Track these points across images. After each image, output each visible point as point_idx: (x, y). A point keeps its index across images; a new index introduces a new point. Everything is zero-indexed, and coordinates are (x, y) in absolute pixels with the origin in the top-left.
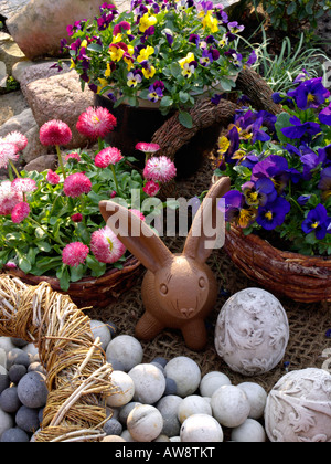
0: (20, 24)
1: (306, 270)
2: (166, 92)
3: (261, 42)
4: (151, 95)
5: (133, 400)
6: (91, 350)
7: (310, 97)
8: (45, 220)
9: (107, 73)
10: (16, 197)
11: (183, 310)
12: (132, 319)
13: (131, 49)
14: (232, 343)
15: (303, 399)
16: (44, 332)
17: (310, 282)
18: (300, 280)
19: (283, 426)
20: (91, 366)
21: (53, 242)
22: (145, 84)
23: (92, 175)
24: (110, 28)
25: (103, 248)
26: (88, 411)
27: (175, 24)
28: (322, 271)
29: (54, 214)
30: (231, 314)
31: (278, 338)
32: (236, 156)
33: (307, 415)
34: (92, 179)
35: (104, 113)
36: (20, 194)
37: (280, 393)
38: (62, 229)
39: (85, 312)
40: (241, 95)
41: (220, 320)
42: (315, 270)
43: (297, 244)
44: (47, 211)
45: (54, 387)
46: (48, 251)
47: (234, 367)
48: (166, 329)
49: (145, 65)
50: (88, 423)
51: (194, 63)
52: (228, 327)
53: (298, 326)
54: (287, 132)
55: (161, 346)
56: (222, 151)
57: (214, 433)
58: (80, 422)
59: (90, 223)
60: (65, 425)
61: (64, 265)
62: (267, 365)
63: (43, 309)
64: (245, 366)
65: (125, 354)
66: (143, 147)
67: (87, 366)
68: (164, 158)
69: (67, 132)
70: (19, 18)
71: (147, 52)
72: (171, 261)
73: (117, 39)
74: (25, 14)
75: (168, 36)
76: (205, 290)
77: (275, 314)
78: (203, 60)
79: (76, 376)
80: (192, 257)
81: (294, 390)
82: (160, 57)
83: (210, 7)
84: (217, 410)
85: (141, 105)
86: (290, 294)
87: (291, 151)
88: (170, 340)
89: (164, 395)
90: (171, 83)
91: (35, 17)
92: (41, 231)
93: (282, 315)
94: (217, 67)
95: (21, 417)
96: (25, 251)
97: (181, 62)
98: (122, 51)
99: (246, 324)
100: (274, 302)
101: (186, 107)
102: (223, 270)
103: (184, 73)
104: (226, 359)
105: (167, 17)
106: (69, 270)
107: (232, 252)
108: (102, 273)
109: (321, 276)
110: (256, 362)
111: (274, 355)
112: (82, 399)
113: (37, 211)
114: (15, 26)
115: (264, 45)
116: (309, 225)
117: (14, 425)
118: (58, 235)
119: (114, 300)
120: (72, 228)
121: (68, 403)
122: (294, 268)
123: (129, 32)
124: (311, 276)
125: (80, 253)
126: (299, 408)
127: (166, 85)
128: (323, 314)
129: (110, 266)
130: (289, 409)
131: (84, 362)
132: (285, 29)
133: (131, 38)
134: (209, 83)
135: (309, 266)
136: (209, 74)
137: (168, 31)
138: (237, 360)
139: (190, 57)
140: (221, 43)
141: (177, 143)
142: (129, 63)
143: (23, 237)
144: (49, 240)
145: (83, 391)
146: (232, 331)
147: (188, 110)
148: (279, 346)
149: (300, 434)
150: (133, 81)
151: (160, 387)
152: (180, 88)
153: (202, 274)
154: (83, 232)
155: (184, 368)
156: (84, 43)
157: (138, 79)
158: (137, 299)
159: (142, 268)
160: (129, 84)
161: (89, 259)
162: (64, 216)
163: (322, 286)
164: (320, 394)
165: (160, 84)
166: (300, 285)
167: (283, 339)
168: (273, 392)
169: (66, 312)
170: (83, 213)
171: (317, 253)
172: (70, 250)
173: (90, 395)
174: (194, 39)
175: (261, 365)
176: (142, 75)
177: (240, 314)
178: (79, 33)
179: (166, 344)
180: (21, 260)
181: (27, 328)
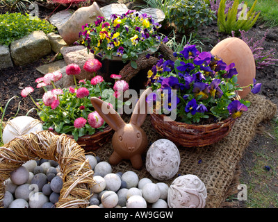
0: (64, 29)
1: (188, 130)
2: (125, 52)
3: (173, 37)
4: (118, 54)
5: (105, 190)
6: (84, 163)
7: (190, 53)
8: (67, 109)
9: (99, 45)
10: (54, 98)
11: (129, 148)
12: (108, 155)
13: (109, 34)
14: (153, 165)
15: (184, 188)
16: (62, 155)
17: (190, 137)
18: (185, 136)
19: (175, 201)
20: (83, 171)
21: (71, 119)
22: (115, 49)
23: (90, 89)
24: (101, 26)
25: (93, 120)
26: (81, 191)
27: (130, 24)
28: (195, 131)
29: (72, 106)
30: (152, 151)
31: (174, 162)
32: (155, 78)
33: (186, 195)
34: (90, 91)
35: (97, 61)
36: (56, 96)
37: (174, 186)
38: (75, 113)
39: (82, 147)
40: (160, 55)
41: (148, 154)
42: (192, 131)
43: (184, 119)
44: (69, 105)
45: (66, 181)
46: (68, 122)
47: (154, 176)
48: (124, 160)
49: (115, 40)
50: (80, 197)
51: (138, 39)
52: (151, 157)
53: (186, 158)
54: (179, 68)
55: (121, 168)
56: (149, 77)
57: (142, 204)
58: (77, 197)
59: (88, 110)
60: (70, 198)
61: (76, 129)
62: (170, 175)
63: (62, 145)
64: (160, 175)
65: (103, 170)
66: (114, 77)
67: (81, 170)
68: (123, 81)
69: (78, 69)
70: (63, 27)
71: (116, 35)
72: (124, 126)
73: (103, 30)
74: (66, 25)
75: (126, 28)
76: (140, 139)
77: (173, 150)
78: (142, 38)
79: (76, 175)
80: (135, 124)
81: (180, 184)
82: (123, 38)
83: (146, 16)
84: (144, 194)
85: (114, 59)
86: (181, 143)
87: (180, 76)
88: (125, 165)
89: (120, 188)
90: (127, 48)
91: (71, 26)
92: (65, 114)
93: (177, 151)
94: (149, 42)
95: (52, 197)
96: (58, 123)
97: (132, 39)
98: (105, 35)
99: (159, 155)
100: (173, 145)
101: (134, 59)
102: (151, 134)
103: (133, 44)
104: (151, 173)
105: (126, 21)
106: (78, 132)
107: (155, 124)
108: (93, 133)
109: (195, 134)
110: (164, 174)
111: (173, 170)
112: (78, 185)
113: (64, 106)
114: (62, 31)
115: (174, 38)
116: (188, 109)
117: (49, 201)
118: (73, 115)
119: (100, 147)
120: (80, 112)
121: (71, 188)
122: (182, 129)
123: (109, 27)
124: (190, 134)
125: (82, 123)
126: (183, 192)
127: (125, 49)
128: (197, 153)
129: (97, 130)
130: (178, 193)
131: (80, 169)
132: (184, 32)
133: (110, 29)
134: (145, 49)
135: (189, 128)
136: (145, 45)
137: (127, 26)
138: (155, 172)
139: (136, 37)
140: (150, 32)
141: (130, 76)
142: (108, 40)
143: (57, 117)
144: (69, 118)
145: (79, 182)
146: (153, 158)
147: (135, 61)
148: (175, 166)
149: (183, 204)
150: (110, 47)
151: (118, 184)
152: (131, 50)
153: (138, 131)
154: (85, 114)
155: (131, 176)
156: (89, 32)
157: (112, 47)
158: (111, 146)
159: (113, 132)
160: (108, 49)
161: (87, 126)
162: (77, 108)
163: (196, 139)
164: (192, 185)
165: (122, 48)
166: (186, 139)
167: (177, 162)
168: (171, 186)
169: (73, 146)
170: (85, 106)
171: (193, 123)
172: (77, 121)
173: (82, 184)
174: (138, 29)
175: (167, 175)
176: (114, 45)
177: (157, 150)
178: (87, 28)
179: (123, 167)
180: (56, 127)
181: (55, 154)
